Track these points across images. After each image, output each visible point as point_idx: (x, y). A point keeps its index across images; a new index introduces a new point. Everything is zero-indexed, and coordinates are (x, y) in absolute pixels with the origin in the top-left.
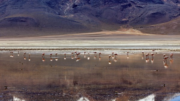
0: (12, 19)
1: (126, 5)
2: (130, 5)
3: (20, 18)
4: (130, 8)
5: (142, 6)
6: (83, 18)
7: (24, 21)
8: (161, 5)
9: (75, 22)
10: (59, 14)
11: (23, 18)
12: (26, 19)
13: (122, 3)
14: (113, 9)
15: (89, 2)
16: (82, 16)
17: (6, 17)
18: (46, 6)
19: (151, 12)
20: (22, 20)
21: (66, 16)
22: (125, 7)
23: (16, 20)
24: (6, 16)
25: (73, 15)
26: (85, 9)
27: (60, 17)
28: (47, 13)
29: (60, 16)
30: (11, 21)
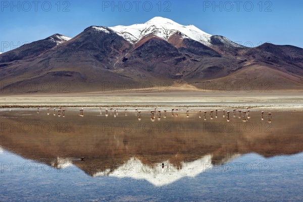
0: (56, 73)
1: (180, 59)
2: (184, 59)
3: (66, 72)
4: (185, 62)
5: (198, 60)
6: (133, 73)
7: (70, 76)
8: (218, 58)
9: (126, 76)
10: (108, 68)
11: (68, 72)
12: (71, 73)
13: (176, 56)
14: (166, 63)
15: (141, 55)
16: (132, 71)
17: (50, 71)
18: (94, 60)
19: (208, 66)
20: (67, 74)
21: (115, 71)
22: (179, 60)
23: (60, 74)
24: (50, 70)
25: (123, 70)
26: (136, 62)
27: (109, 72)
28: (94, 67)
29: (109, 70)
30: (55, 75)
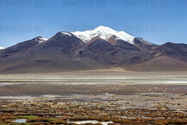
0: (38, 61)
1: (115, 52)
2: (117, 52)
3: (44, 60)
4: (118, 54)
5: (126, 53)
6: (86, 60)
7: (47, 62)
8: (138, 52)
9: (81, 63)
10: (71, 58)
11: (46, 60)
12: (48, 61)
13: (112, 50)
14: (106, 55)
15: (91, 50)
16: (85, 59)
17: (35, 60)
18: (62, 53)
19: (131, 57)
20: (45, 61)
21: (75, 59)
22: (115, 53)
23: (41, 61)
24: (35, 58)
25: (79, 59)
27: (71, 60)
28: (62, 57)
29: (71, 59)
30: (38, 62)
